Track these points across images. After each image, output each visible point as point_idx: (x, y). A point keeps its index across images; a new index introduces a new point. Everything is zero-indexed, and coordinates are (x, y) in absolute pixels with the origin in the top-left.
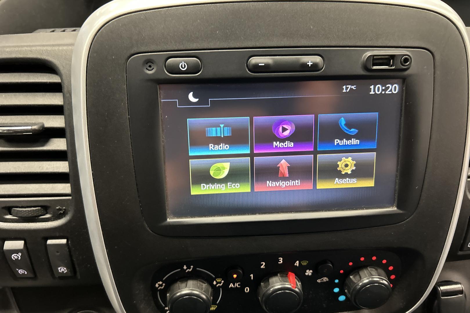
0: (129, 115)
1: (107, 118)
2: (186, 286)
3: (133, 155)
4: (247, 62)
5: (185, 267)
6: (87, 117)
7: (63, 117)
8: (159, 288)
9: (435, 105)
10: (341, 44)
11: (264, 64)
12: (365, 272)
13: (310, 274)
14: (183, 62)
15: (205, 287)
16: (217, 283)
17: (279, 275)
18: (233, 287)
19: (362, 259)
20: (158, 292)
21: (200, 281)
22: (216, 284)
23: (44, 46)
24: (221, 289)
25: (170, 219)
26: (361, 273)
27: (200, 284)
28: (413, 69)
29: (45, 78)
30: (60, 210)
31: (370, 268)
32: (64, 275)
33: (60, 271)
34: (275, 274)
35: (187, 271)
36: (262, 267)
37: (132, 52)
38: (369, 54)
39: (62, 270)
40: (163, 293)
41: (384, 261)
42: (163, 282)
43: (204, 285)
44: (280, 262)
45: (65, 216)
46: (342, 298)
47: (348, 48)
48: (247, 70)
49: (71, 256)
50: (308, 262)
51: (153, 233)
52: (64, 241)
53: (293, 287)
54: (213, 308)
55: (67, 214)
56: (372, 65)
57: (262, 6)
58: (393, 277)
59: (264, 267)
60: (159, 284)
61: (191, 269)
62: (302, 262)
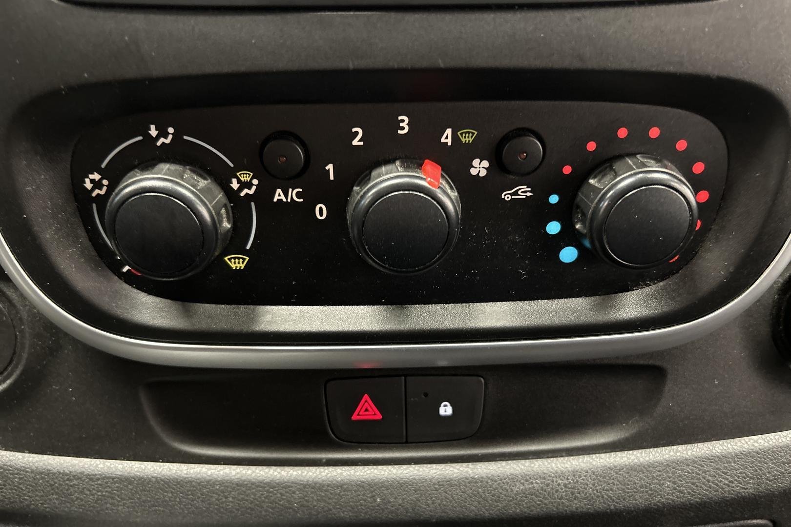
5: (153, 132)
8: (95, 195)
12: (629, 161)
15: (205, 185)
16: (242, 185)
17: (397, 162)
18: (285, 199)
19: (623, 132)
20: (94, 206)
21: (191, 171)
22: (240, 189)
24: (253, 203)
26: (618, 165)
27: (194, 178)
31: (642, 156)
34: (388, 161)
35: (159, 143)
36: (355, 142)
42: (104, 174)
43: (204, 182)
44: (403, 128)
46: (568, 255)
53: (429, 183)
58: (703, 196)
59: (362, 143)
60: (92, 181)
61: (170, 137)
62: (461, 134)
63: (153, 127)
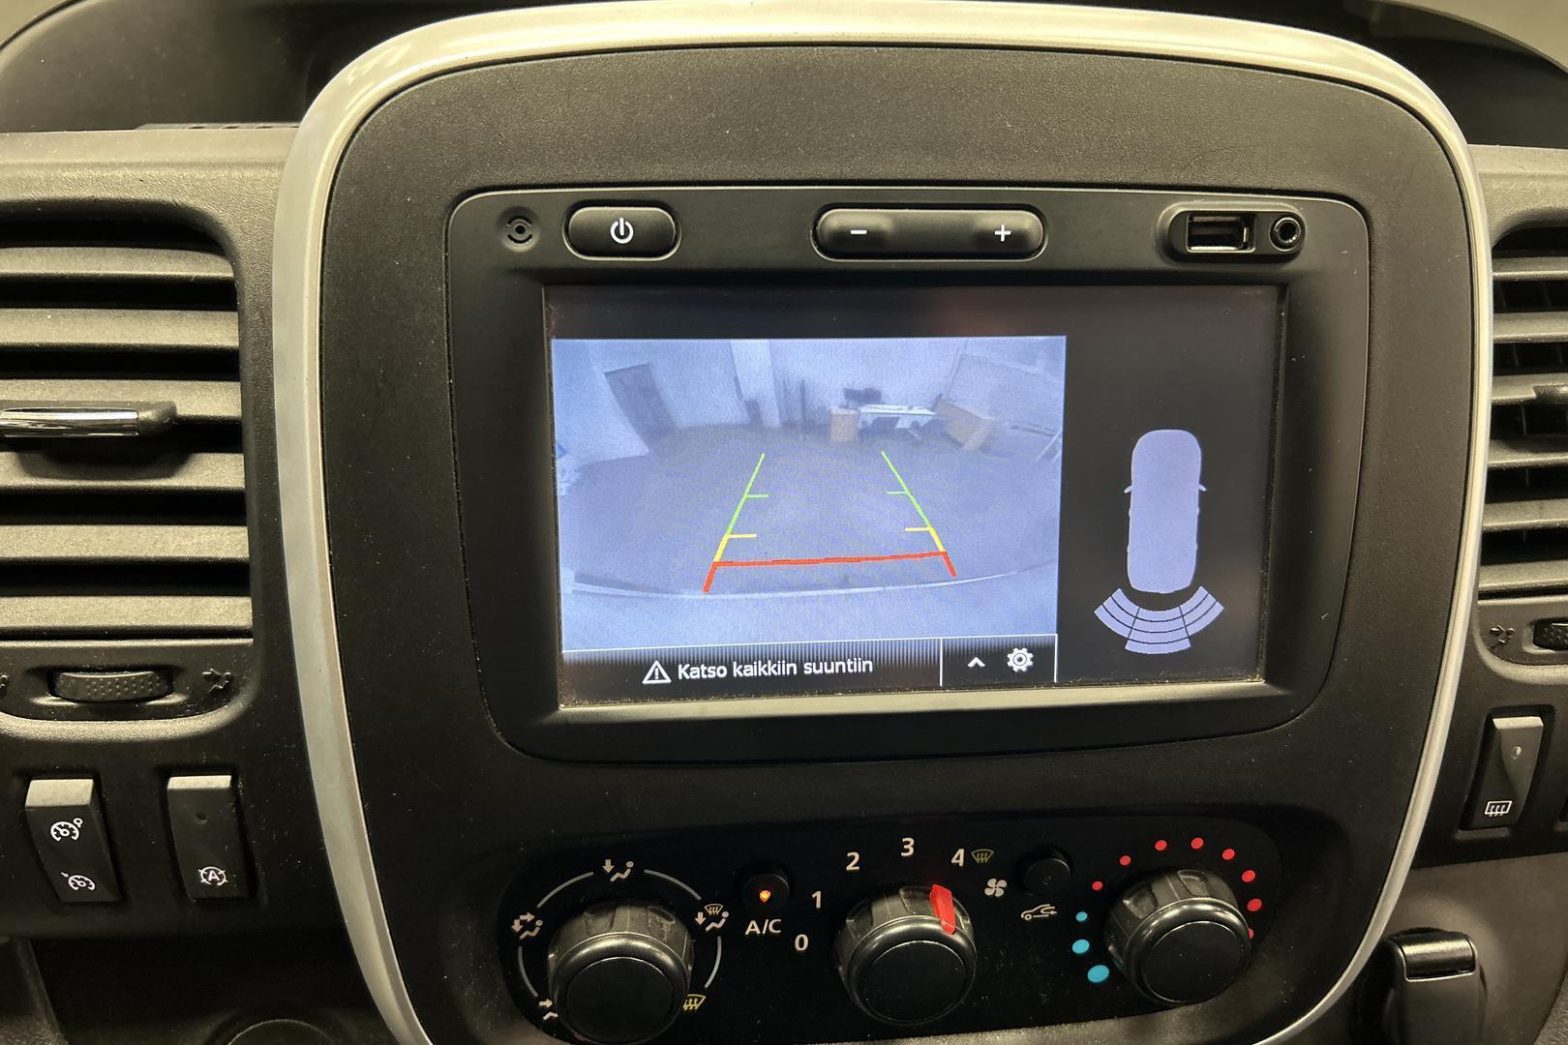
0: (450, 379)
1: (381, 385)
2: (612, 925)
3: (459, 501)
4: (816, 225)
5: (608, 867)
6: (321, 381)
7: (236, 386)
8: (522, 937)
9: (1377, 366)
10: (1097, 179)
11: (865, 232)
12: (1171, 884)
13: (1000, 893)
14: (622, 220)
15: (671, 932)
16: (709, 919)
17: (902, 893)
18: (759, 932)
19: (1161, 845)
20: (520, 949)
21: (654, 911)
22: (706, 924)
23: (182, 165)
24: (719, 939)
25: (567, 705)
26: (1158, 889)
27: (656, 921)
28: (1310, 256)
29: (182, 265)
30: (215, 679)
31: (1184, 873)
32: (218, 895)
33: (204, 880)
34: (890, 892)
35: (613, 879)
36: (850, 867)
37: (468, 183)
38: (1178, 208)
39: (212, 875)
40: (536, 951)
41: (1229, 854)
42: (538, 915)
43: (668, 925)
44: (907, 850)
45: (228, 702)
46: (1098, 974)
47: (1116, 190)
48: (815, 248)
49: (243, 831)
50: (992, 852)
51: (513, 749)
52: (223, 781)
53: (945, 928)
54: (692, 1005)
55: (237, 692)
56: (1187, 243)
57: (860, 58)
58: (1255, 905)
59: (858, 868)
60: (522, 923)
61: (628, 871)
62: (976, 854)
63: (608, 862)
